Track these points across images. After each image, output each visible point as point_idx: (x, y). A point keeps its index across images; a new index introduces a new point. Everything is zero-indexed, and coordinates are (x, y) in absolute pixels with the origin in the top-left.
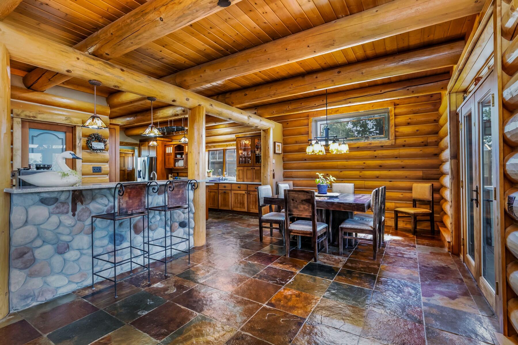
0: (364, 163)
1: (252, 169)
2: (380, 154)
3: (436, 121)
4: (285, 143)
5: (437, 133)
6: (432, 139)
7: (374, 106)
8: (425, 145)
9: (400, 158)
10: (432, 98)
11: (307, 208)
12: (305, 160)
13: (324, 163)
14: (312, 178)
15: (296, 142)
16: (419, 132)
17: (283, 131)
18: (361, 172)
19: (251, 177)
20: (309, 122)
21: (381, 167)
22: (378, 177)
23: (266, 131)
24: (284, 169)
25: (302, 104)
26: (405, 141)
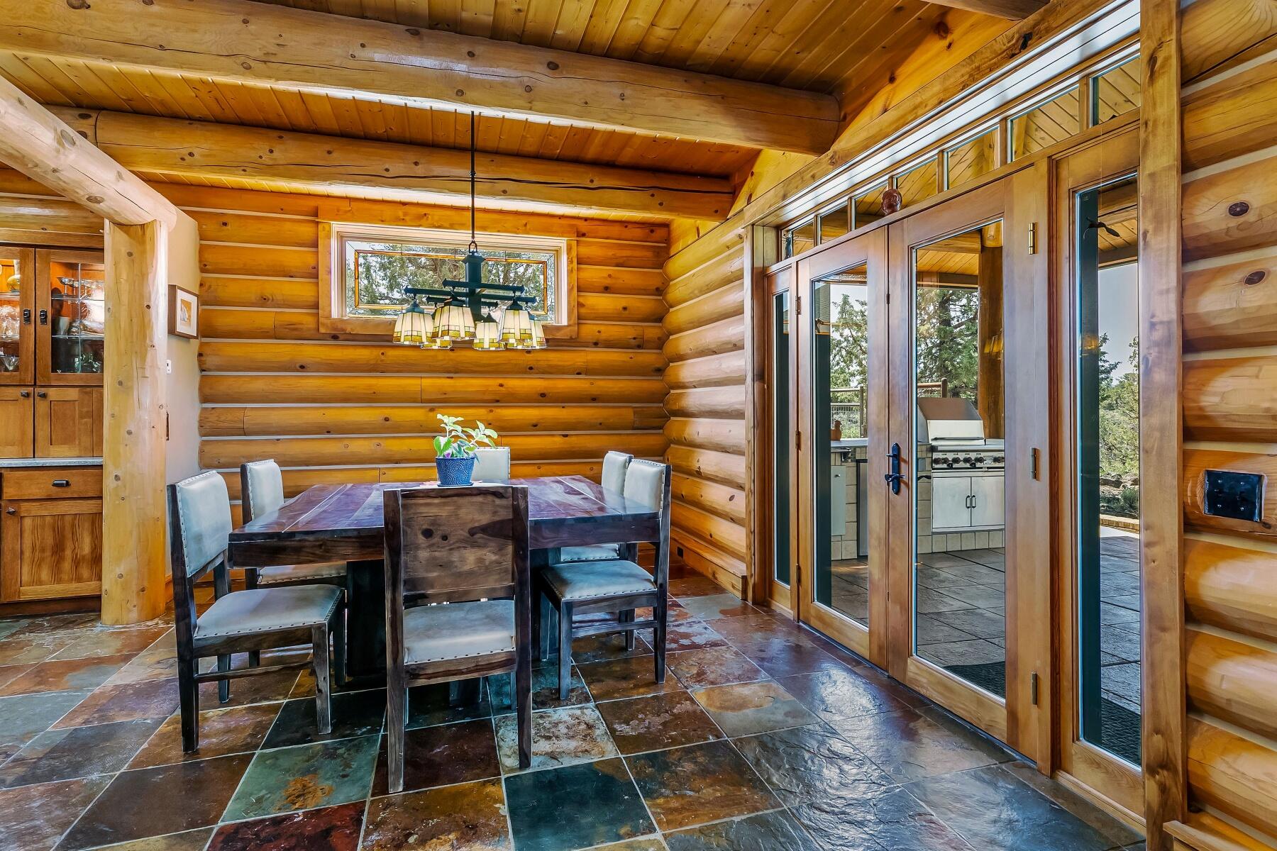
0: (501, 385)
1: (28, 395)
2: (541, 363)
3: (660, 291)
4: (207, 298)
5: (659, 318)
6: (652, 331)
7: (528, 226)
8: (639, 347)
9: (586, 374)
10: (654, 234)
11: (494, 557)
12: (302, 367)
13: (373, 381)
14: (328, 432)
15: (264, 301)
16: (627, 312)
17: (202, 250)
18: (491, 411)
19: (23, 433)
20: (321, 234)
21: (543, 398)
22: (535, 426)
23: (139, 233)
24: (205, 399)
25: (335, 155)
26: (599, 332)
